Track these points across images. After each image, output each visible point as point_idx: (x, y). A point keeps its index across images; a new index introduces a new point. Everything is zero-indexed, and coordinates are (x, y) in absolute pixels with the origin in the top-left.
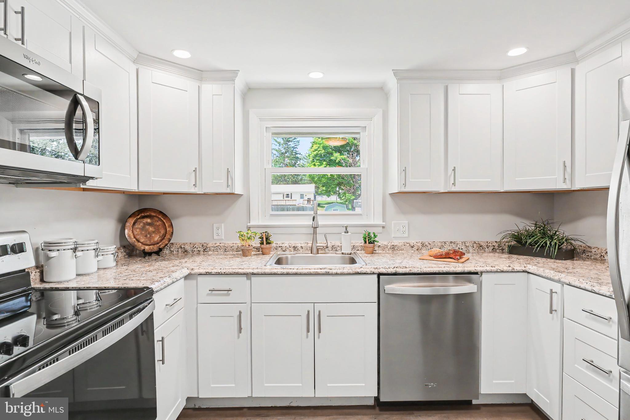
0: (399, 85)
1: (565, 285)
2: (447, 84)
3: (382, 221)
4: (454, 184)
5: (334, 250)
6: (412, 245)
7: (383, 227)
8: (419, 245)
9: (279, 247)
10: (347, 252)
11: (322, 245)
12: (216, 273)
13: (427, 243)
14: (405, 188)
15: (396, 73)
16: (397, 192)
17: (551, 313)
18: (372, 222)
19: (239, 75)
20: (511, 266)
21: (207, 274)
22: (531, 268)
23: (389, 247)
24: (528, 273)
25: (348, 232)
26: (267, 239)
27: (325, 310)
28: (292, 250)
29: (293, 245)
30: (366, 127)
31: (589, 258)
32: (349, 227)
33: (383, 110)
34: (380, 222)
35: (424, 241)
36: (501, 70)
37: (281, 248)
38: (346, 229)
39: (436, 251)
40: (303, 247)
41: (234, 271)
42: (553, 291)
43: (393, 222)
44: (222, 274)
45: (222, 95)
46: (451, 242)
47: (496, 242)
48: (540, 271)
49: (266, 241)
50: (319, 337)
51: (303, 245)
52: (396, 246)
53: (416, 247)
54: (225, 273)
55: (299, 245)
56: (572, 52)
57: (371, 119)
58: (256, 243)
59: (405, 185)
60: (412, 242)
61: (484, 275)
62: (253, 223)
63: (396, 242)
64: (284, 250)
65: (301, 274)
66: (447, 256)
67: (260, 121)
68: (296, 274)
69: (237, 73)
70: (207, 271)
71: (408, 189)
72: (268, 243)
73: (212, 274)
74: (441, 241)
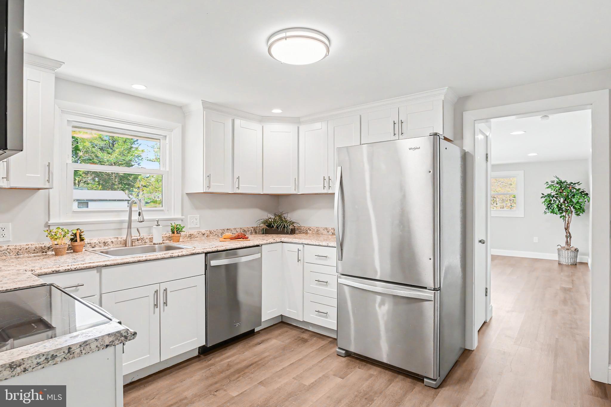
0: (205, 112)
1: (305, 245)
2: (233, 118)
3: (181, 215)
4: (238, 188)
5: (143, 242)
6: (203, 233)
7: (182, 220)
8: (208, 232)
9: (88, 244)
10: (159, 242)
11: (136, 238)
12: (65, 270)
13: (213, 231)
14: (208, 190)
15: (204, 102)
16: (203, 192)
17: (298, 262)
18: (173, 217)
19: (62, 66)
20: (275, 239)
21: (54, 272)
22: (283, 239)
23: (187, 236)
24: (283, 242)
25: (159, 225)
26: (80, 235)
27: (170, 287)
28: (102, 245)
29: (103, 241)
30: (166, 136)
31: (300, 233)
32: (160, 221)
33: (182, 126)
34: (179, 216)
35: (211, 230)
36: (262, 116)
37: (90, 244)
38: (158, 223)
39: (228, 234)
40: (114, 242)
41: (85, 265)
42: (299, 249)
43: (189, 216)
44: (72, 270)
45: (40, 82)
46: (228, 229)
47: (252, 227)
48: (290, 240)
49: (80, 238)
50: (164, 310)
51: (113, 240)
52: (192, 234)
53: (206, 235)
54: (75, 268)
55: (110, 241)
56: (298, 118)
57: (171, 130)
58: (67, 241)
59: (209, 187)
60: (203, 231)
61: (263, 246)
62: (51, 221)
63: (192, 232)
64: (93, 246)
65: (150, 260)
66: (238, 238)
67: (62, 113)
68: (146, 261)
69: (60, 64)
70: (53, 269)
71: (211, 190)
72: (82, 240)
73: (59, 272)
74: (221, 229)
